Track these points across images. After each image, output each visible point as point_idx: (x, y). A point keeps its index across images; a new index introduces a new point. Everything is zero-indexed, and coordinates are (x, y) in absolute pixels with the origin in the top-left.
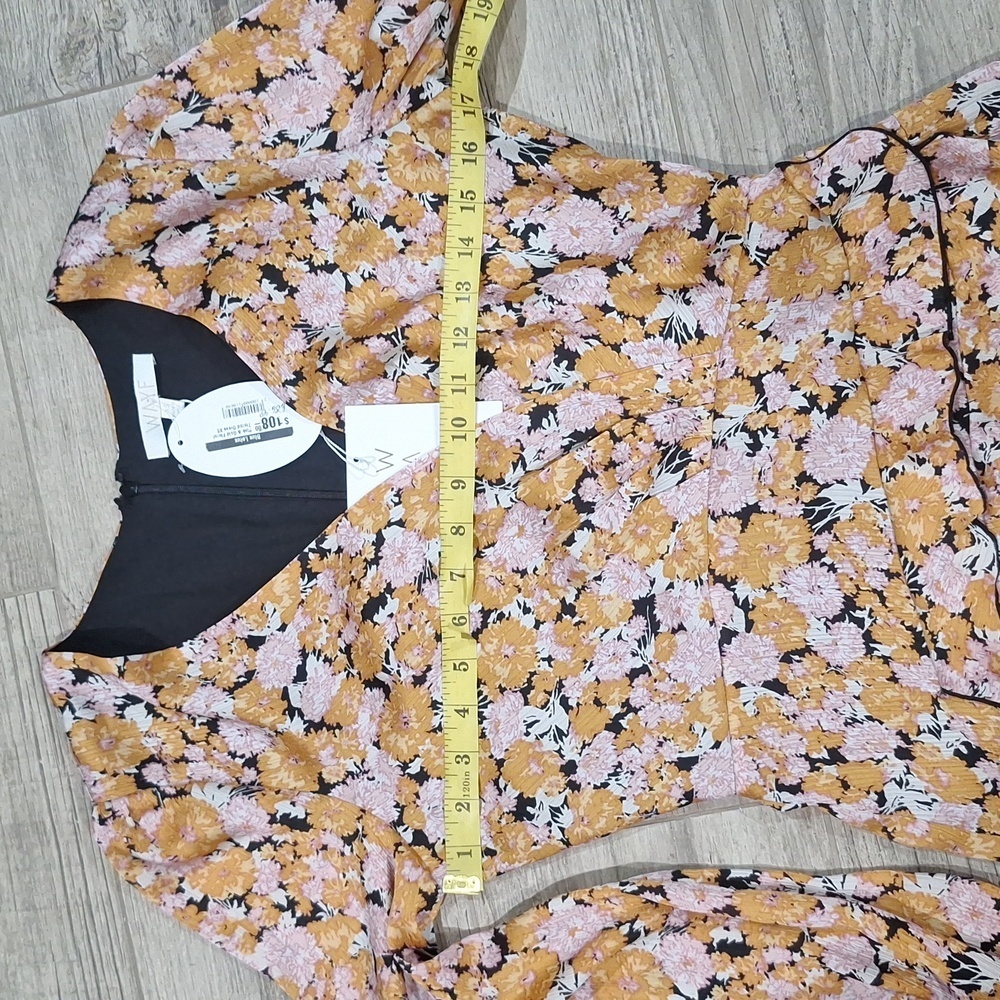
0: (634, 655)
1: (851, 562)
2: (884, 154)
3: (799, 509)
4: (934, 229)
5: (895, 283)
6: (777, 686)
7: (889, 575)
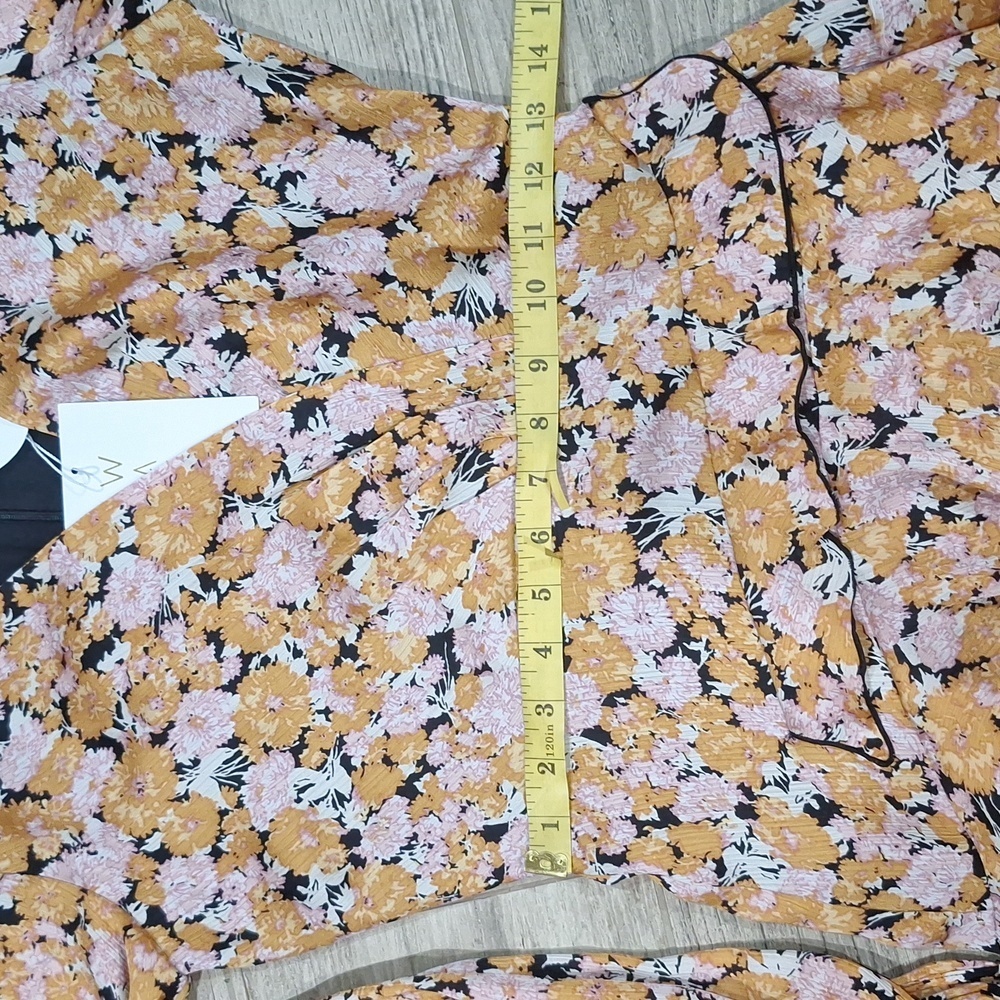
0: (431, 702)
1: (684, 584)
2: (713, 88)
3: (622, 523)
4: (776, 183)
5: (731, 247)
6: (599, 734)
7: (729, 599)
